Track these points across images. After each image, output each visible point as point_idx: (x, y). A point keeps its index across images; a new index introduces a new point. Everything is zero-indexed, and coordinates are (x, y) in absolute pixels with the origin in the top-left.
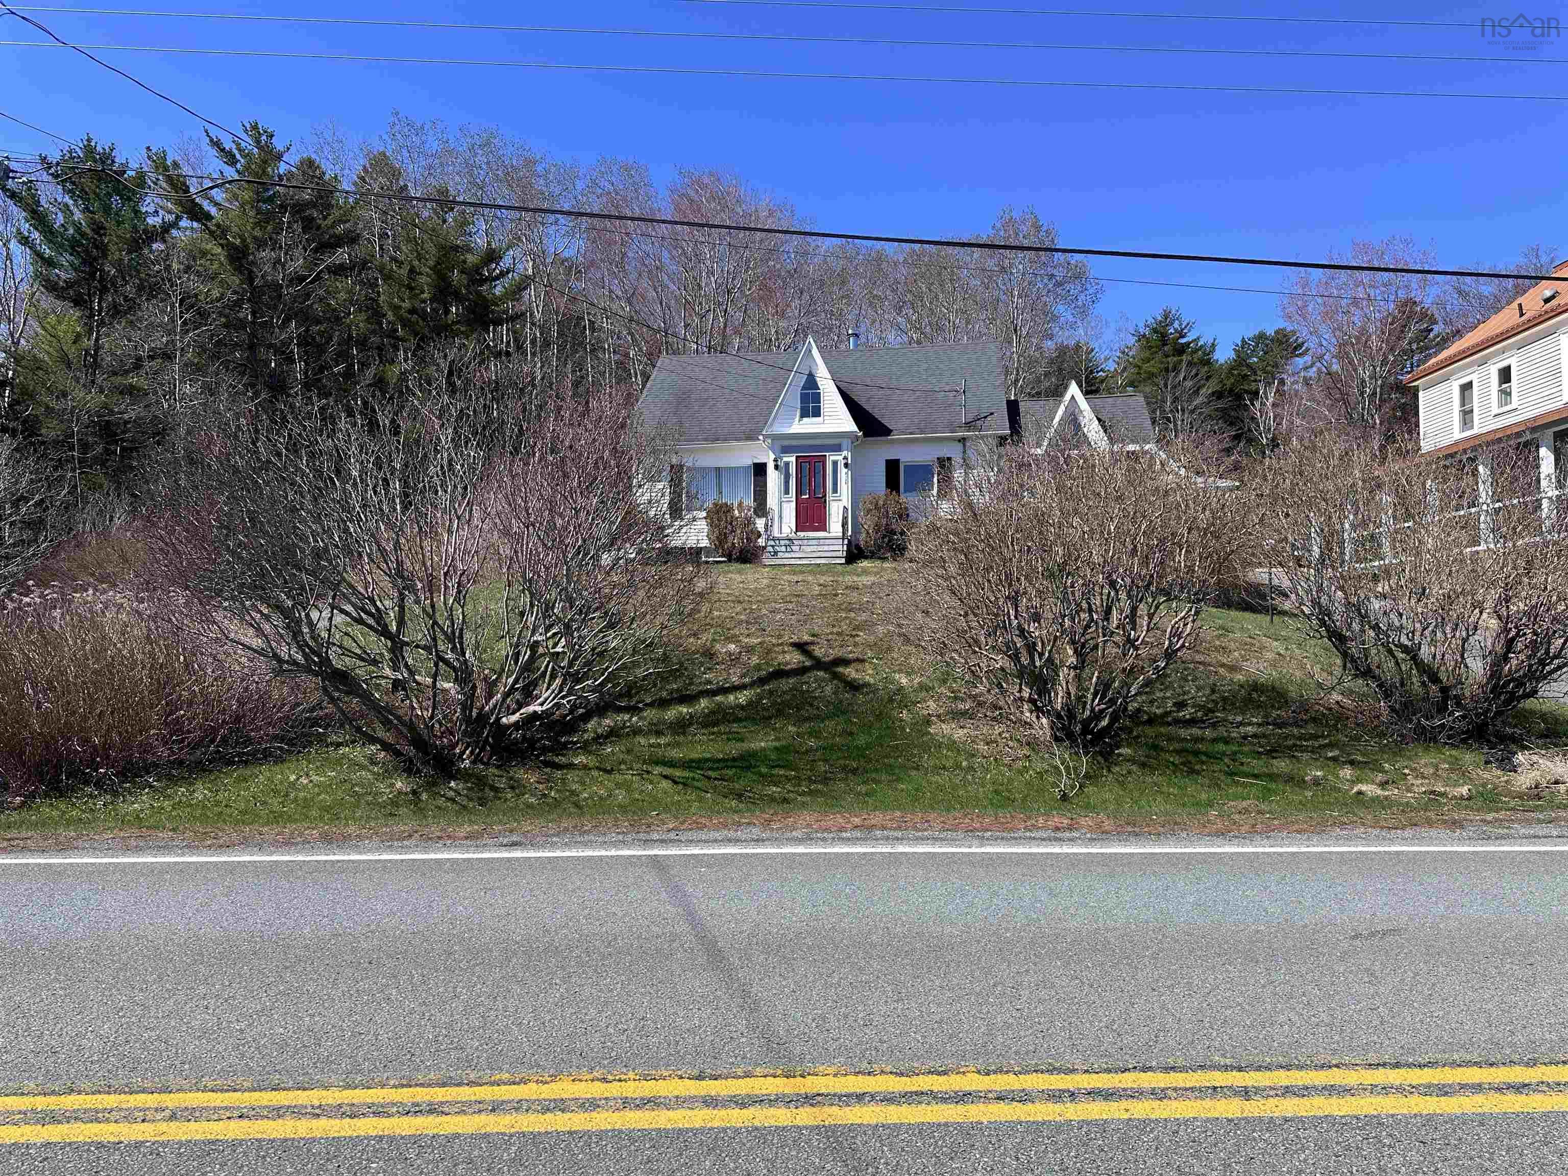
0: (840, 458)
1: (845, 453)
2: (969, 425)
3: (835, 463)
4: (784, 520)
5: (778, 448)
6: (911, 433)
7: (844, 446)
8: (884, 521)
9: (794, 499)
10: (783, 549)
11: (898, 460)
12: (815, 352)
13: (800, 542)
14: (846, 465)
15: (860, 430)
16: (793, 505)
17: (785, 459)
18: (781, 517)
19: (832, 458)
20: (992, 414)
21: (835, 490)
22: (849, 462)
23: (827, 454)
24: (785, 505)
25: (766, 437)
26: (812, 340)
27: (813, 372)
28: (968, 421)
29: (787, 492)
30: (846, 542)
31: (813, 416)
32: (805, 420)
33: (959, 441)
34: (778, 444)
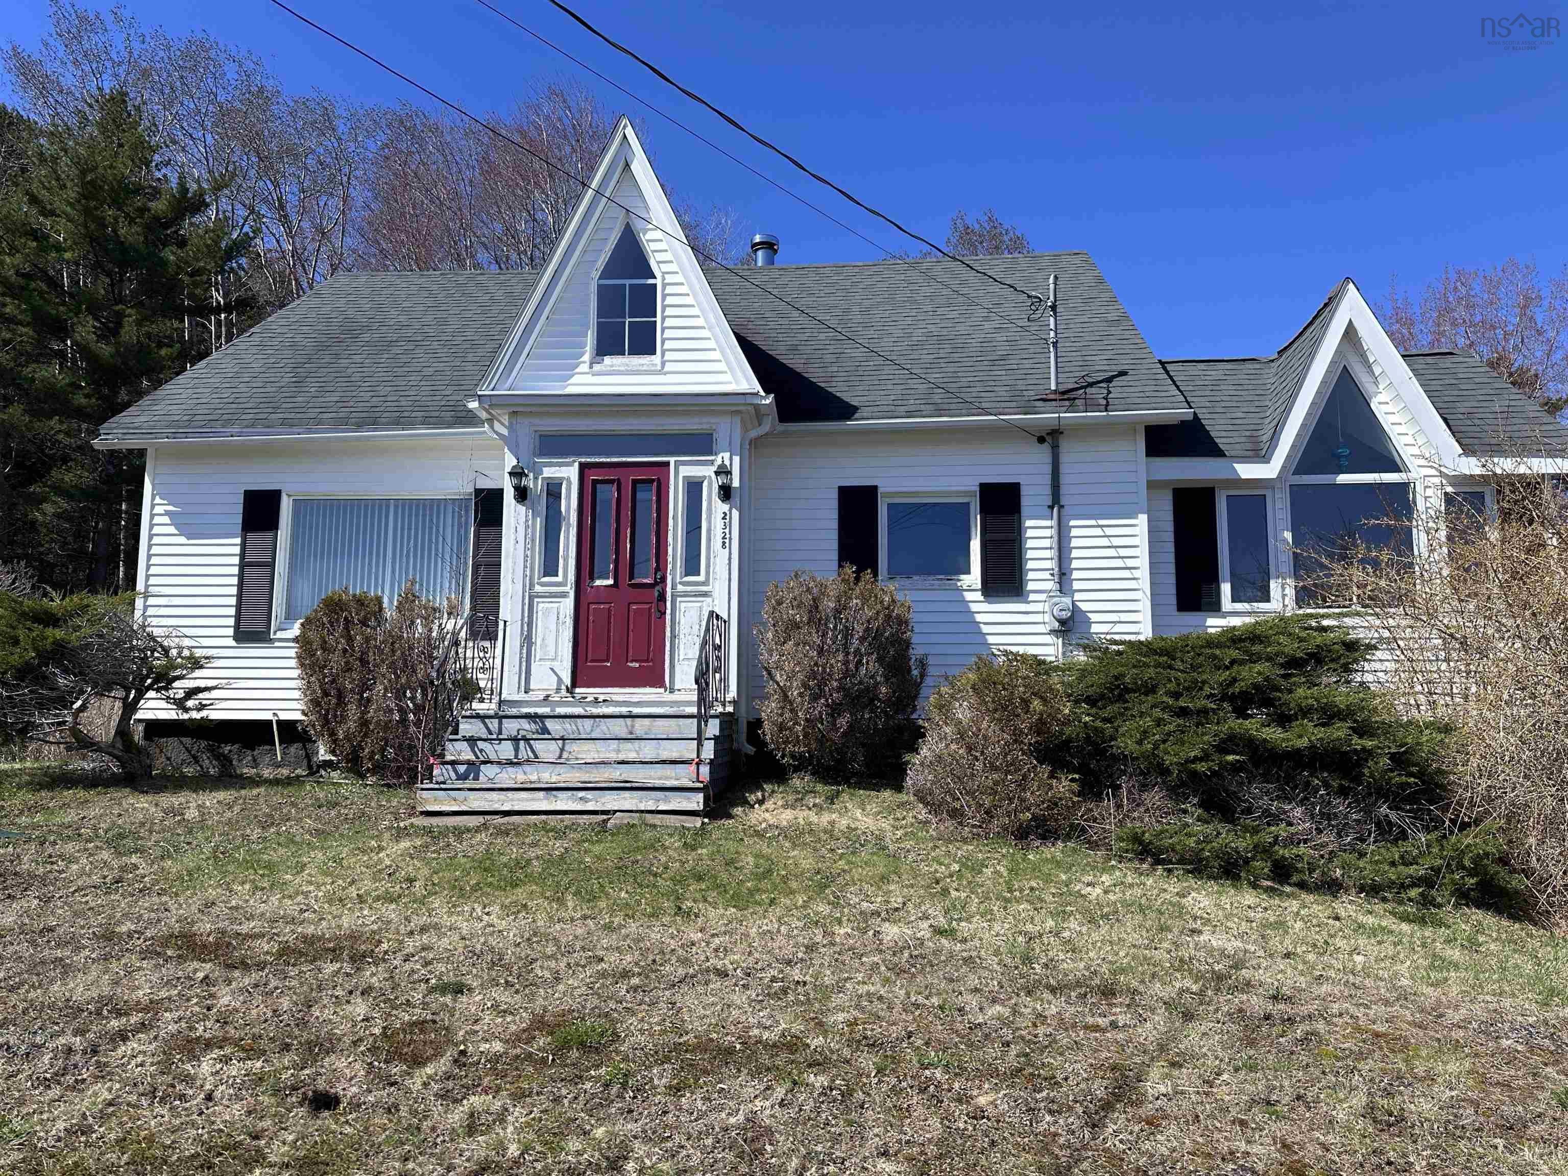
0: (709, 471)
1: (722, 458)
2: (1066, 396)
3: (694, 488)
4: (538, 652)
5: (527, 441)
6: (909, 414)
7: (721, 436)
8: (837, 662)
9: (570, 589)
10: (506, 750)
11: (874, 489)
12: (641, 168)
13: (567, 727)
14: (726, 493)
15: (767, 391)
16: (568, 605)
17: (548, 472)
18: (528, 640)
19: (685, 471)
20: (1123, 373)
21: (692, 566)
22: (736, 483)
23: (672, 460)
24: (542, 606)
25: (492, 403)
26: (630, 132)
27: (638, 224)
28: (1062, 388)
29: (550, 568)
30: (713, 728)
31: (633, 352)
32: (608, 360)
33: (1041, 440)
34: (528, 429)
